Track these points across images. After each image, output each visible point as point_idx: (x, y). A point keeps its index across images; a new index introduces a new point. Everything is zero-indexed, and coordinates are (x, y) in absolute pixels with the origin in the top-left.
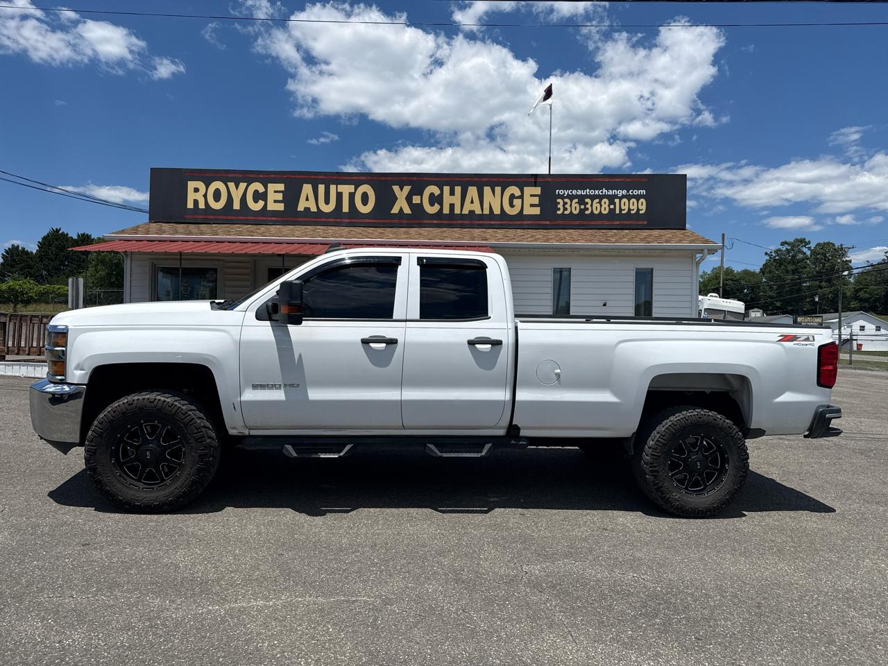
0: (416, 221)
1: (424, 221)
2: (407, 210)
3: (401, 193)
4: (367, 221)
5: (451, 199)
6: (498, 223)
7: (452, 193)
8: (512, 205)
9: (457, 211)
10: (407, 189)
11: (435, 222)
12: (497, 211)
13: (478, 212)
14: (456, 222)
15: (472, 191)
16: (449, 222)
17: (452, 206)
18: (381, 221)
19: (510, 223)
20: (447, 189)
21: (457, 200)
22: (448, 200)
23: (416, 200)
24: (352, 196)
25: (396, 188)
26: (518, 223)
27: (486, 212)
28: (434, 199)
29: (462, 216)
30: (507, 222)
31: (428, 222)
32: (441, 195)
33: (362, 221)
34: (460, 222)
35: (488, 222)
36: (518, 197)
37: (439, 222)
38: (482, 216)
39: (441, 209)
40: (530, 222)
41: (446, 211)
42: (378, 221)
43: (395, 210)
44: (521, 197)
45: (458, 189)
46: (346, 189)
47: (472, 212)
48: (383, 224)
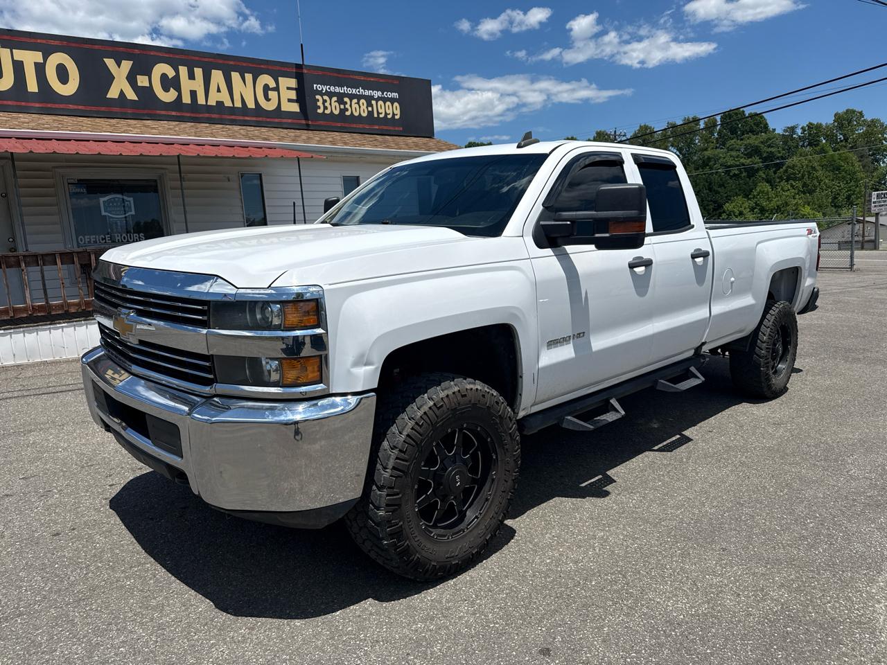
0: (146, 112)
1: (158, 112)
2: (131, 95)
3: (120, 71)
4: (71, 106)
5: (191, 84)
6: (254, 119)
7: (192, 76)
8: (267, 99)
9: (201, 100)
10: (127, 65)
11: (174, 113)
12: (251, 105)
13: (228, 103)
14: (201, 116)
15: (217, 76)
16: (193, 115)
17: (193, 94)
18: (93, 108)
19: (268, 120)
20: (183, 70)
21: (198, 84)
22: (186, 85)
23: (142, 81)
24: (40, 69)
25: (110, 63)
26: (277, 120)
27: (238, 104)
28: (167, 83)
29: (208, 108)
30: (264, 119)
31: (163, 112)
32: (177, 76)
33: (62, 106)
34: (207, 115)
35: (241, 118)
36: (273, 89)
37: (178, 114)
38: (233, 110)
39: (180, 96)
40: (290, 121)
41: (187, 99)
42: (89, 108)
43: (113, 93)
44: (277, 89)
45: (198, 72)
46: (30, 58)
47: (220, 104)
48: (98, 112)
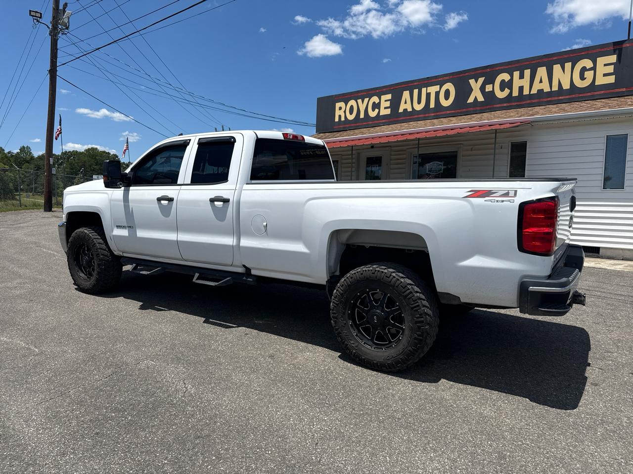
0: (488, 107)
1: (495, 106)
2: (481, 99)
3: (476, 85)
4: (448, 112)
5: (521, 82)
6: (567, 97)
7: (522, 77)
8: (582, 78)
9: (526, 92)
10: (481, 80)
11: (505, 105)
12: (566, 86)
13: (547, 89)
14: (524, 103)
15: (542, 72)
16: (518, 103)
17: (521, 89)
18: (459, 111)
19: (581, 95)
20: (516, 74)
21: (525, 82)
22: (517, 82)
23: (489, 88)
24: (437, 94)
25: (472, 81)
26: (589, 94)
27: (555, 88)
28: (504, 85)
29: (530, 96)
30: (577, 95)
31: (498, 106)
32: (511, 81)
33: (443, 113)
34: (529, 101)
35: (556, 98)
36: (590, 69)
37: (509, 105)
38: (551, 94)
39: (511, 93)
40: (602, 92)
41: (515, 93)
42: (457, 111)
43: (471, 100)
44: (594, 68)
45: (527, 73)
46: (433, 90)
47: (540, 91)
48: (461, 112)
